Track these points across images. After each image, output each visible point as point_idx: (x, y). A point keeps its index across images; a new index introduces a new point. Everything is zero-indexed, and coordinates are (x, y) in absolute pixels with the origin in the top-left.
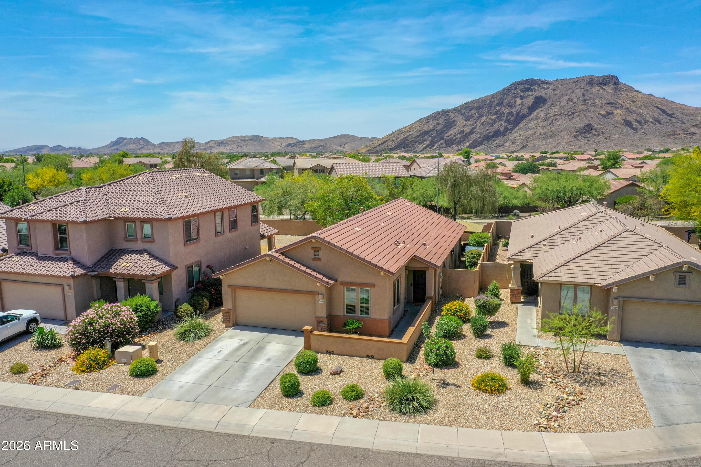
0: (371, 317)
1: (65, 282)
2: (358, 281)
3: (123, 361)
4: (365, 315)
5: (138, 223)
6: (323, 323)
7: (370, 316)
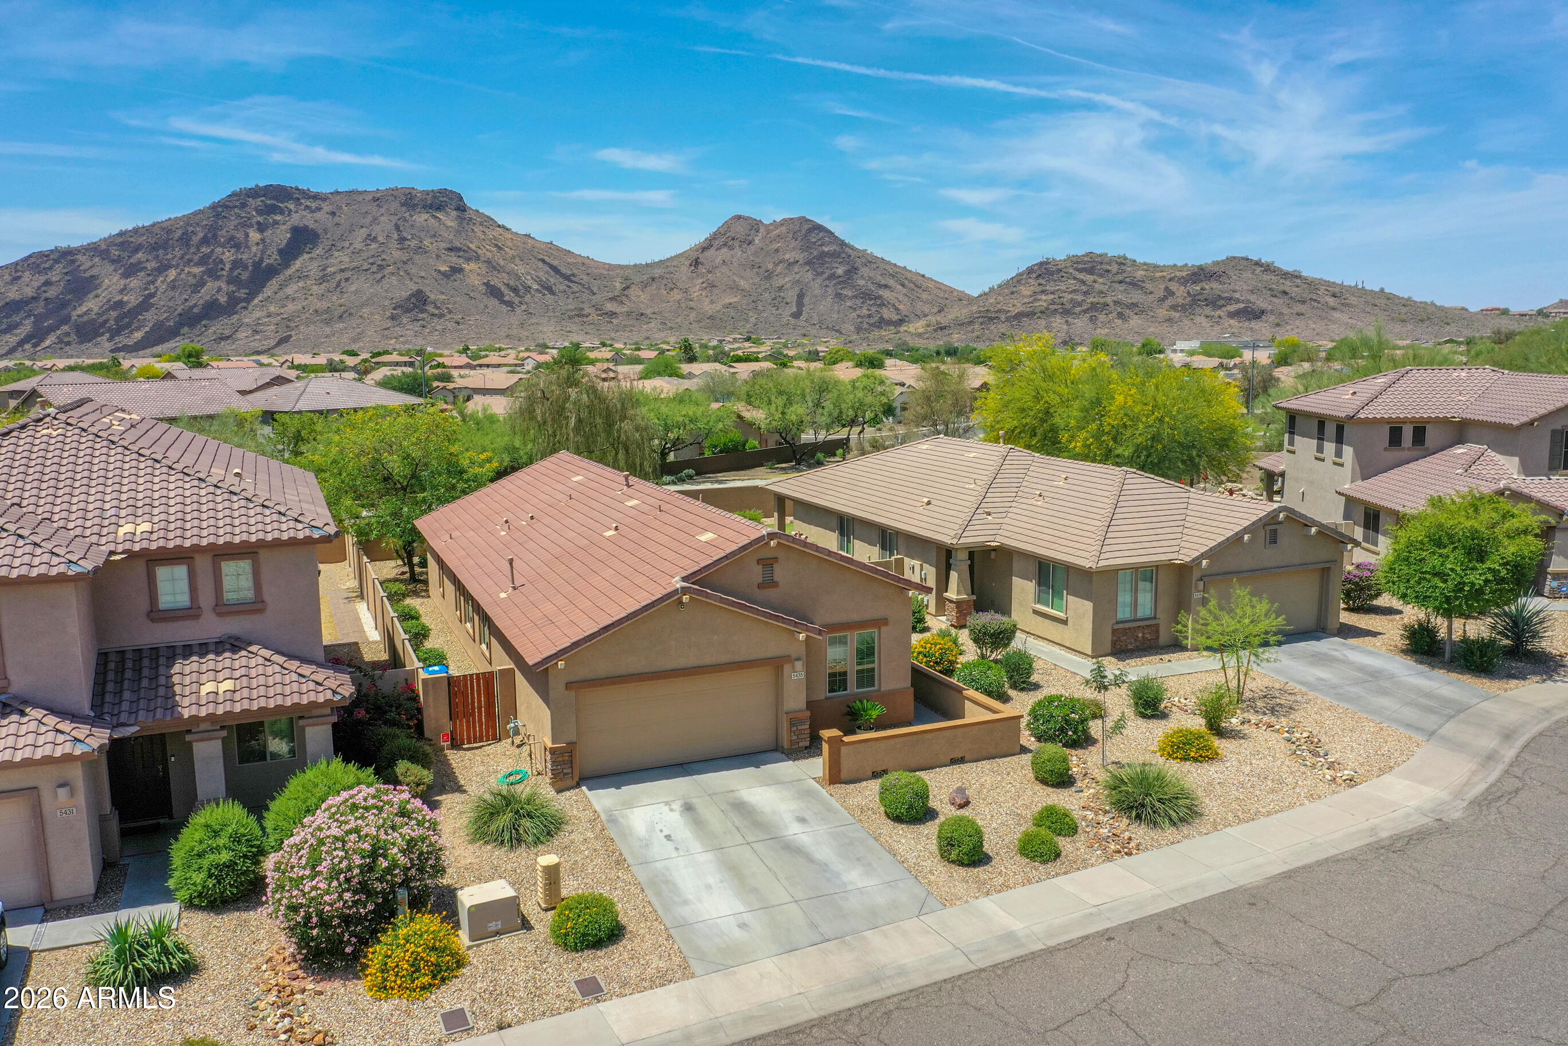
0: (879, 690)
1: (43, 779)
2: (855, 617)
3: (493, 929)
4: (868, 686)
5: (203, 563)
6: (802, 722)
7: (876, 687)
